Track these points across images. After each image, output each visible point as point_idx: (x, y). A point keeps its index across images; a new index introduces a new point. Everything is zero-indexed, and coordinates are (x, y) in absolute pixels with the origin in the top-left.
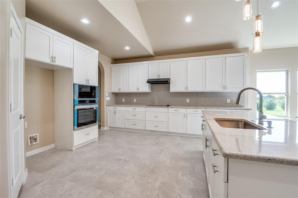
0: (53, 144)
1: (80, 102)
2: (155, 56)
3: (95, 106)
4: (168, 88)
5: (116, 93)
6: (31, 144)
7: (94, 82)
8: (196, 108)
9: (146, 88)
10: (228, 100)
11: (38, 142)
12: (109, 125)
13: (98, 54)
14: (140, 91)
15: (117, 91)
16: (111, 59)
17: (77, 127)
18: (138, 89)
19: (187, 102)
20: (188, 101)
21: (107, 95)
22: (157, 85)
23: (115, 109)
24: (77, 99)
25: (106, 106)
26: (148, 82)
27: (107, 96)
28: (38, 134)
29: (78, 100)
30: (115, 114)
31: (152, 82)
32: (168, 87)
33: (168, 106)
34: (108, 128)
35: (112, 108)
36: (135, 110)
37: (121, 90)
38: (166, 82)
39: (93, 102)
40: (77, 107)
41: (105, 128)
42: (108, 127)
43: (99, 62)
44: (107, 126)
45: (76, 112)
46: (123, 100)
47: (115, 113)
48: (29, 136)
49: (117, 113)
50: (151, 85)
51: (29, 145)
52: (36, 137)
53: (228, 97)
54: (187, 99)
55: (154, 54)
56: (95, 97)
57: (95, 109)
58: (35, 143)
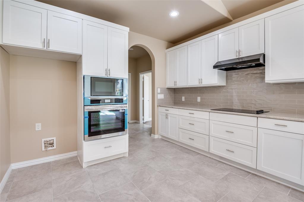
0: (76, 152)
2: (234, 19)
4: (262, 76)
6: (46, 149)
11: (55, 147)
12: (160, 132)
13: (129, 32)
14: (203, 84)
15: (172, 86)
16: (167, 43)
17: (89, 136)
18: (200, 81)
21: (159, 91)
23: (167, 112)
24: (88, 96)
25: (158, 106)
26: (215, 67)
27: (159, 93)
28: (55, 138)
29: (90, 98)
30: (166, 118)
32: (261, 73)
34: (160, 137)
36: (192, 115)
37: (178, 83)
40: (89, 108)
41: (156, 137)
42: (160, 135)
44: (158, 134)
45: (87, 115)
46: (183, 99)
47: (167, 116)
48: (43, 140)
49: (169, 118)
50: (223, 71)
51: (43, 150)
52: (52, 142)
55: (231, 15)
57: (121, 111)
58: (51, 148)
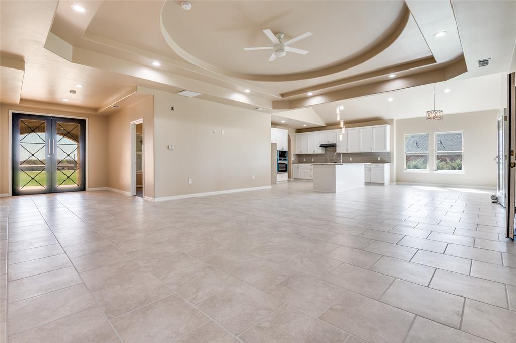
1: (280, 159)
2: (327, 126)
3: (286, 162)
5: (299, 155)
7: (286, 149)
9: (320, 151)
12: (294, 177)
14: (315, 153)
15: (300, 153)
16: (295, 130)
17: (278, 172)
18: (314, 151)
20: (351, 159)
22: (328, 148)
23: (298, 166)
24: (278, 158)
25: (292, 163)
26: (320, 146)
27: (293, 157)
31: (324, 146)
32: (335, 149)
34: (293, 180)
35: (296, 165)
36: (311, 166)
37: (302, 152)
38: (333, 146)
39: (285, 160)
40: (278, 162)
41: (291, 179)
43: (288, 135)
45: (278, 164)
46: (305, 160)
47: (298, 168)
50: (324, 148)
53: (378, 156)
56: (286, 157)
57: (286, 164)
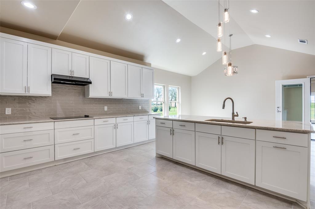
8: (125, 116)
10: (140, 106)
19: (105, 110)
22: (62, 86)
33: (87, 116)
53: (139, 104)
54: (105, 107)
